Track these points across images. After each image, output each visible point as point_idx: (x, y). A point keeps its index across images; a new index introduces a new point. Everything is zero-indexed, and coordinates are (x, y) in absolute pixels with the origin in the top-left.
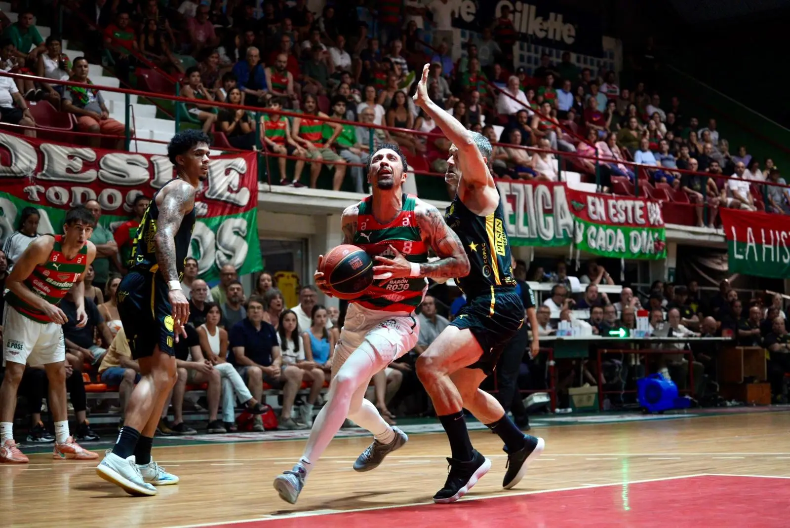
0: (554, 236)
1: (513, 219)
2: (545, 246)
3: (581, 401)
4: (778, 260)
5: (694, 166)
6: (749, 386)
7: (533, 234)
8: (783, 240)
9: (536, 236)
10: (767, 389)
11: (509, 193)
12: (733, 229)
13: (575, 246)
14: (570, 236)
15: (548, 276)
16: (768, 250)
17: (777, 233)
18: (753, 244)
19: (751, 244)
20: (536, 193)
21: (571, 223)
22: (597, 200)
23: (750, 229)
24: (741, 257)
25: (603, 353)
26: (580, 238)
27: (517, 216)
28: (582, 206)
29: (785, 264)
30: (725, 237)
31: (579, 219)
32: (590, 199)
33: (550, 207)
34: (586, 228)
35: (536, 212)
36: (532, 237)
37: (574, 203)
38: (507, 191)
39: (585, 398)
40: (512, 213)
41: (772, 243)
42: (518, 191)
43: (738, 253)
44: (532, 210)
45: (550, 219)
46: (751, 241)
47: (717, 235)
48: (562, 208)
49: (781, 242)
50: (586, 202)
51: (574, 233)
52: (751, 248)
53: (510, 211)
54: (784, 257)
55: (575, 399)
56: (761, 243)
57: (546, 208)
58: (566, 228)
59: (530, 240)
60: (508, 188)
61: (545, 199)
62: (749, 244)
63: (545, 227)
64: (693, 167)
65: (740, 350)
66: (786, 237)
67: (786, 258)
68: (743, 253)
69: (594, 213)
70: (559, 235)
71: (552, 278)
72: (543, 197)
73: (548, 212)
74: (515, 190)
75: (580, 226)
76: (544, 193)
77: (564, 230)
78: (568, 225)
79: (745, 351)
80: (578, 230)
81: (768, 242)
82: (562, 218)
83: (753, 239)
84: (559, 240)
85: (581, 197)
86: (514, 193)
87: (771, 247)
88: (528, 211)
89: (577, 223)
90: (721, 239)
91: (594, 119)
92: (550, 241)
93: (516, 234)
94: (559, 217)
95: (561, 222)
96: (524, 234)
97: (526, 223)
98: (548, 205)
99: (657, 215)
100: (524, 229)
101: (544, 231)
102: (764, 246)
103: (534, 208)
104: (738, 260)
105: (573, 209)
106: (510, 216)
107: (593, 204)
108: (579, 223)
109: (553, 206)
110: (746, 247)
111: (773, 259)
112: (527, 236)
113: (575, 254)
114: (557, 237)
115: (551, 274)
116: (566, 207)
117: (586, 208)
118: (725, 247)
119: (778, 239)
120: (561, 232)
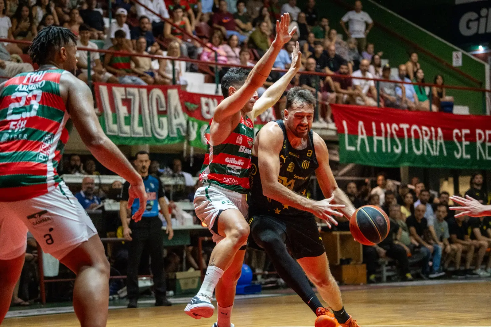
0: (168, 136)
1: (128, 120)
2: (158, 144)
3: (186, 284)
4: (389, 150)
5: (312, 65)
6: (345, 267)
7: (147, 133)
8: (394, 132)
9: (150, 135)
10: (362, 269)
11: (124, 97)
12: (344, 123)
13: (189, 143)
14: (184, 134)
15: (161, 171)
16: (380, 142)
17: (388, 125)
18: (365, 137)
19: (362, 136)
20: (150, 96)
21: (184, 123)
22: (210, 101)
23: (361, 123)
24: (352, 149)
25: (203, 241)
26: (193, 136)
27: (132, 118)
28: (196, 106)
29: (396, 155)
30: (337, 131)
31: (192, 119)
32: (203, 100)
33: (164, 109)
34: (200, 127)
35: (151, 113)
36: (146, 136)
37: (188, 104)
38: (122, 95)
39: (190, 281)
40: (127, 115)
41: (383, 134)
42: (133, 95)
43: (349, 145)
44: (147, 112)
45: (164, 120)
46: (362, 133)
47: (327, 129)
48: (176, 110)
49: (392, 134)
50: (199, 103)
51: (188, 132)
52: (363, 140)
53: (125, 114)
54: (395, 147)
55: (182, 283)
56: (372, 135)
57: (161, 109)
58: (179, 127)
59: (145, 139)
60: (124, 93)
61: (159, 101)
62: (360, 136)
63: (160, 127)
64: (311, 67)
65: (336, 235)
66: (397, 129)
67: (397, 148)
68: (354, 145)
69: (208, 112)
70: (173, 133)
71: (165, 173)
72: (157, 99)
73: (162, 113)
74: (130, 94)
75: (193, 125)
76: (158, 95)
77: (178, 129)
78: (181, 125)
79: (341, 236)
80: (191, 129)
81: (379, 133)
82: (175, 118)
83: (364, 131)
84: (173, 139)
85: (195, 98)
86: (129, 97)
87: (382, 138)
88: (143, 113)
89: (191, 123)
90: (333, 133)
91: (225, 21)
92: (164, 140)
93: (131, 134)
94: (173, 117)
95: (175, 122)
96: (138, 134)
97: (141, 123)
98: (162, 107)
99: (269, 112)
100: (139, 130)
101: (159, 130)
102: (375, 138)
103: (149, 109)
104: (350, 152)
105: (186, 110)
106: (126, 118)
107: (207, 104)
108: (193, 122)
109: (167, 107)
110: (357, 139)
111: (384, 150)
112: (142, 136)
113: (188, 150)
114: (171, 135)
115: (165, 169)
116: (179, 108)
117: (200, 108)
118: (337, 139)
119: (389, 130)
120: (175, 131)
